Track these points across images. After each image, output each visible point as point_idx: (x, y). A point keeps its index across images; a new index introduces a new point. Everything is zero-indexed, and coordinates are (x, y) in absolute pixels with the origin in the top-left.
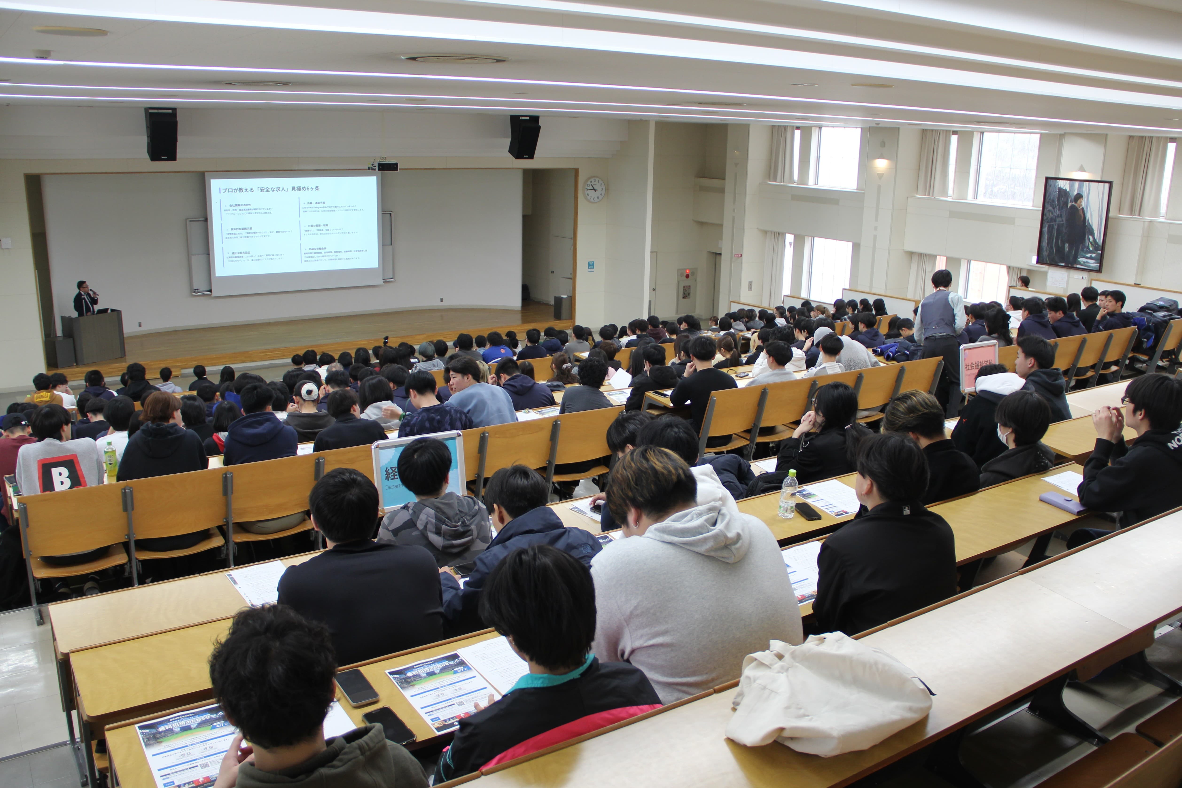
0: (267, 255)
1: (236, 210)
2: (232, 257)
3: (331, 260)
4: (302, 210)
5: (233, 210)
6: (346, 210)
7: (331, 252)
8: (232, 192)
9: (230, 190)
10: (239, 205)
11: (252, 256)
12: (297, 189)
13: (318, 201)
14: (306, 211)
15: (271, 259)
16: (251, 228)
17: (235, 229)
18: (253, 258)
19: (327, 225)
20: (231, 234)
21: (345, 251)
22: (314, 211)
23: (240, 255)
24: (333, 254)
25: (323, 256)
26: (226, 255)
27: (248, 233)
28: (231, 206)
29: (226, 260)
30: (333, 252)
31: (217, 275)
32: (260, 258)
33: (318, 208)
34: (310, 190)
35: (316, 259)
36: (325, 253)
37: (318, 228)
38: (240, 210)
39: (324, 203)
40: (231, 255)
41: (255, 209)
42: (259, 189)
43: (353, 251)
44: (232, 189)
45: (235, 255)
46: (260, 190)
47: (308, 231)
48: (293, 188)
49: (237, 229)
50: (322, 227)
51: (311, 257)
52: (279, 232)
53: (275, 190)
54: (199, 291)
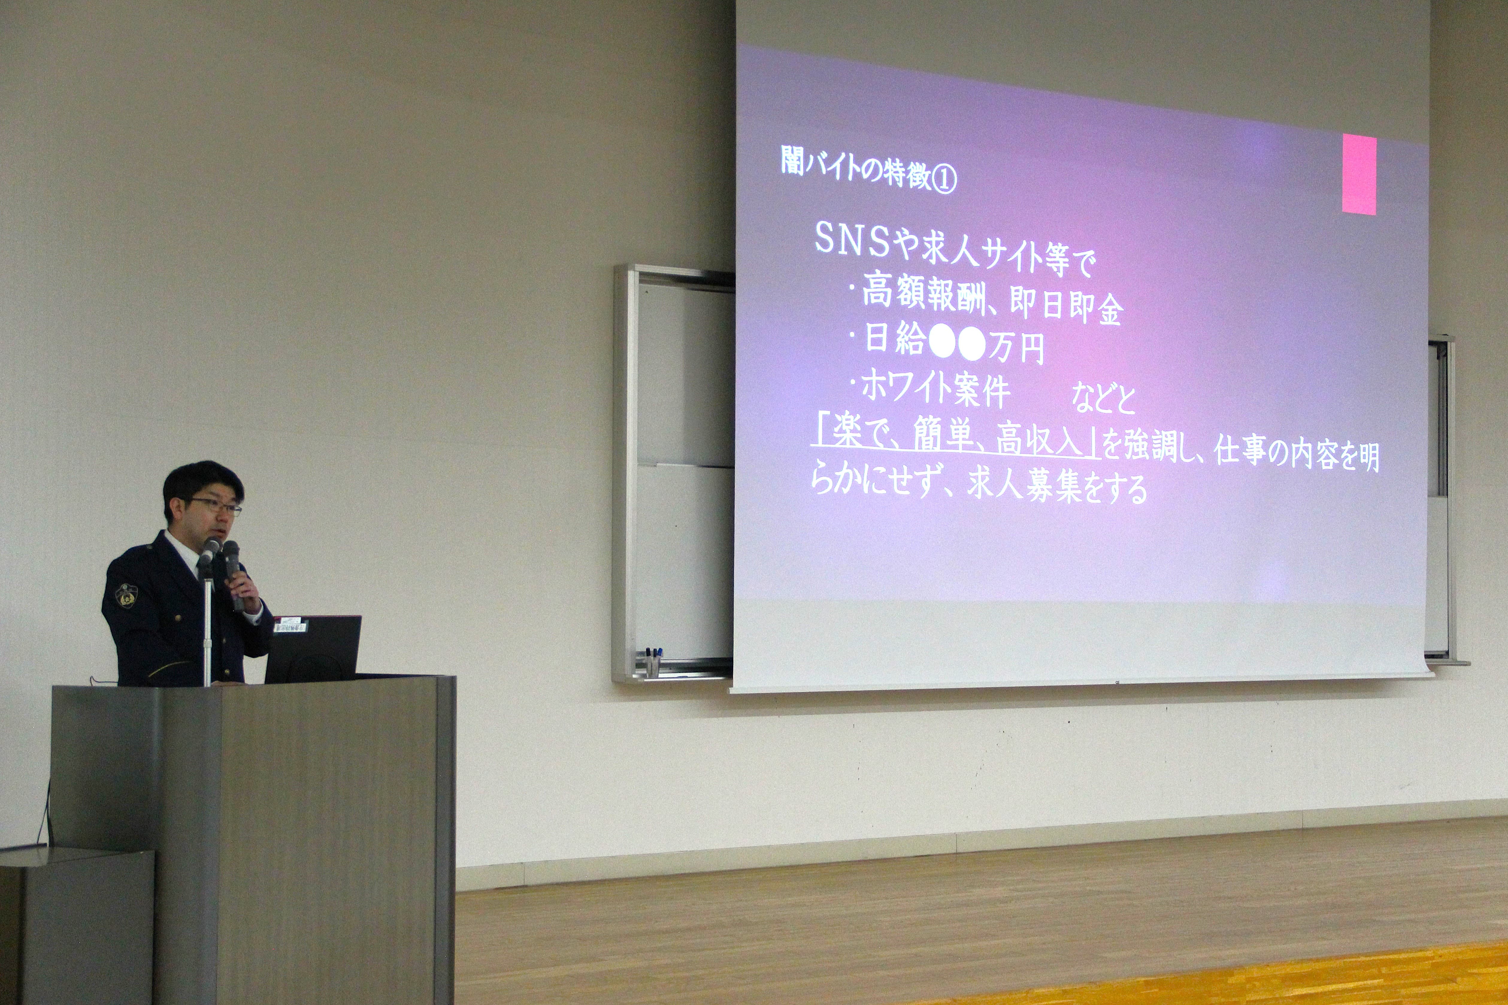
54: (662, 662)
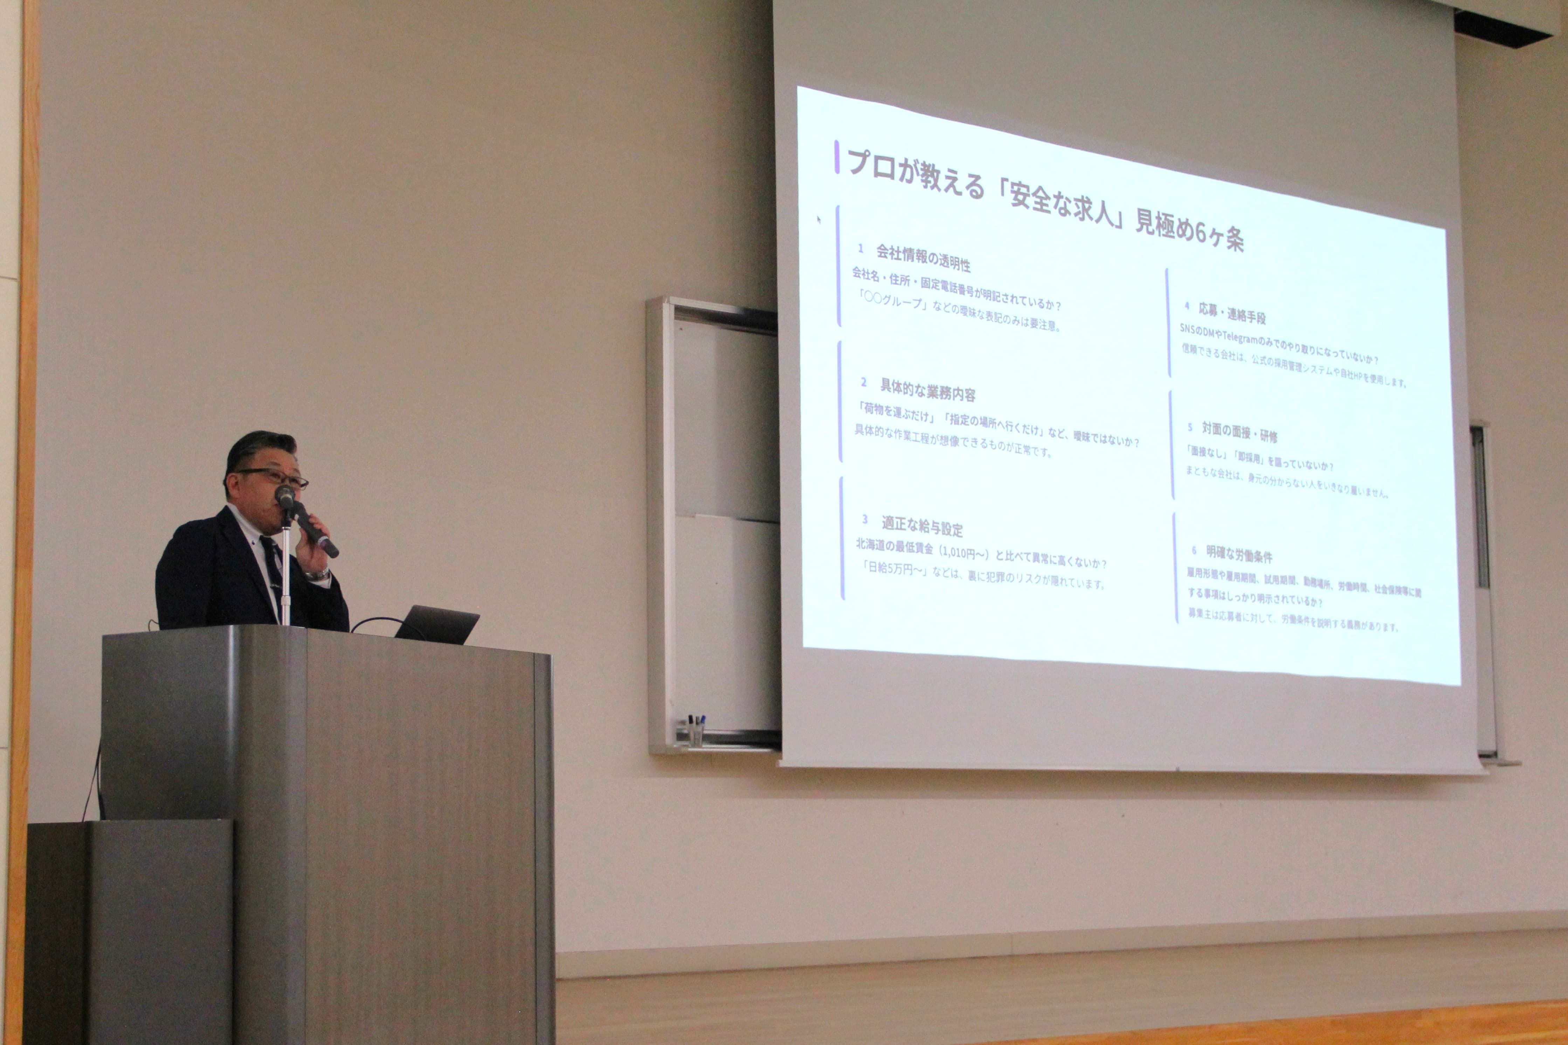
0: (1036, 557)
1: (905, 280)
2: (881, 545)
3: (1293, 619)
4: (1179, 338)
5: (894, 279)
6: (1344, 373)
7: (1292, 580)
8: (891, 176)
9: (884, 167)
10: (922, 256)
11: (970, 553)
12: (1159, 226)
13: (1238, 307)
14: (1194, 349)
15: (1055, 580)
16: (970, 395)
17: (898, 387)
18: (979, 565)
19: (1274, 436)
20: (879, 408)
21: (1341, 585)
22: (1225, 355)
23: (917, 537)
24: (1301, 590)
25: (1261, 598)
26: (855, 530)
27: (955, 420)
28: (883, 251)
29: (856, 557)
30: (1300, 580)
31: (811, 640)
32: (1005, 567)
33: (1239, 339)
34: (1210, 242)
35: (1236, 607)
36: (1267, 580)
37: (1242, 444)
38: (925, 283)
39: (1262, 319)
40: (877, 532)
41: (988, 294)
42: (1007, 185)
43: (1370, 587)
44: (892, 160)
45: (893, 536)
46: (1010, 197)
47: (1203, 452)
48: (1144, 216)
49: (907, 386)
50: (1254, 445)
51: (1216, 594)
52: (1086, 437)
53: (1072, 208)
54: (706, 732)
